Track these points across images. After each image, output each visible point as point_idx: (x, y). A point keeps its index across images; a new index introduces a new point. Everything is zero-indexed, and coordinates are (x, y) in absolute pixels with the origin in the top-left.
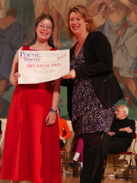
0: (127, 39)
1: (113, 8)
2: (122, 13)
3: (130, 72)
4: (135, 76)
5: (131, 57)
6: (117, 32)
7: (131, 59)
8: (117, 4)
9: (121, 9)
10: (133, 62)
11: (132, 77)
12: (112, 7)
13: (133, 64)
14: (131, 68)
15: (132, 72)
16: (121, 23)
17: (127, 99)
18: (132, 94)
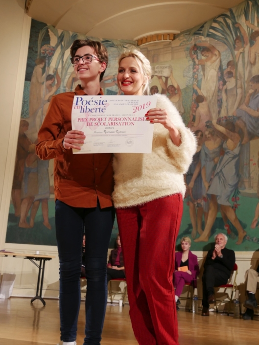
0: (224, 167)
1: (209, 136)
2: (218, 140)
3: (228, 200)
4: (234, 204)
5: (229, 185)
6: (213, 159)
7: (229, 186)
8: (213, 131)
9: (217, 136)
10: (232, 189)
11: (230, 205)
12: (208, 134)
13: (231, 192)
14: (229, 197)
15: (230, 200)
16: (218, 150)
17: (226, 228)
18: (231, 223)
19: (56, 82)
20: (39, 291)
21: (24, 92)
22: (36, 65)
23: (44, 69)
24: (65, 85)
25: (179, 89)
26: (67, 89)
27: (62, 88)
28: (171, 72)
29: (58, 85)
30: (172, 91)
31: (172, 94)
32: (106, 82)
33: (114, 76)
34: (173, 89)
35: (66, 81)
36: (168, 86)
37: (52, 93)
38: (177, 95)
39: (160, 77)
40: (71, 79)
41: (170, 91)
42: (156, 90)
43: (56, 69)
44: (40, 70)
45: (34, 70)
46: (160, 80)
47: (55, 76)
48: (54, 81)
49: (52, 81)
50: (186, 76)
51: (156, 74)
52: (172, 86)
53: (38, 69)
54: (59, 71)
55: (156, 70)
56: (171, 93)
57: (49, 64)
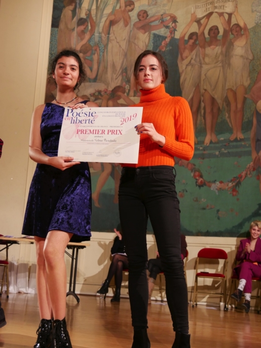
19: (90, 28)
20: (72, 285)
21: (50, 42)
22: (64, 7)
23: (74, 12)
24: (101, 30)
25: (246, 28)
26: (103, 35)
27: (96, 34)
28: (236, 7)
29: (92, 32)
30: (236, 31)
31: (237, 35)
32: (153, 24)
33: (162, 15)
34: (238, 29)
35: (102, 25)
36: (232, 25)
37: (84, 42)
38: (244, 36)
39: (221, 14)
40: (108, 22)
41: (234, 32)
42: (216, 31)
43: (89, 10)
44: (70, 13)
45: (62, 14)
46: (222, 17)
47: (88, 20)
48: (87, 26)
49: (84, 27)
50: (255, 11)
51: (216, 10)
52: (237, 25)
53: (67, 11)
54: (93, 13)
55: (216, 5)
56: (235, 34)
57: (80, 4)
